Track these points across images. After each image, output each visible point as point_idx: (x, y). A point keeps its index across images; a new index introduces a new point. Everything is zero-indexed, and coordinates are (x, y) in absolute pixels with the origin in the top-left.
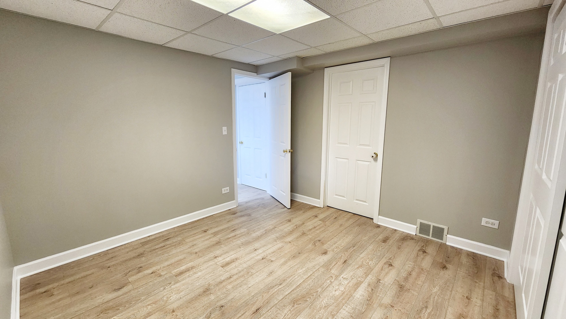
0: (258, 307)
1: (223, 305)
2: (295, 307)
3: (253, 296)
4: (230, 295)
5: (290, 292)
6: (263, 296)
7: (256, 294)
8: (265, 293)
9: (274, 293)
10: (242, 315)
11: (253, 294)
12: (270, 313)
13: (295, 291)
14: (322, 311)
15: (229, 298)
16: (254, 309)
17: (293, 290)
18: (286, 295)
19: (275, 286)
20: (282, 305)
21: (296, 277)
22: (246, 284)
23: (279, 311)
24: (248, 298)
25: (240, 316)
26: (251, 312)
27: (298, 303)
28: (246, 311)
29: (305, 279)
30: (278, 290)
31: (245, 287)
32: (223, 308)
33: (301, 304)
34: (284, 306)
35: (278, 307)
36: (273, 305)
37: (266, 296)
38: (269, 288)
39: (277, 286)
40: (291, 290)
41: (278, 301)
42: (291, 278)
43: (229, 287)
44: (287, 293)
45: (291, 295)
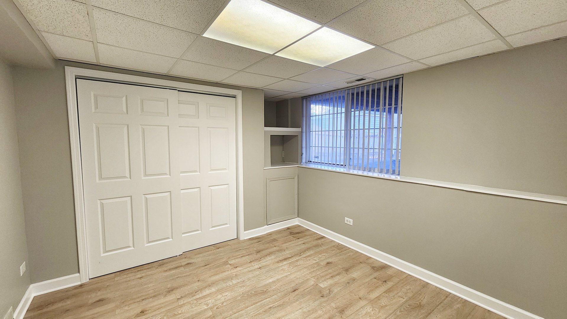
0: (294, 292)
1: (322, 298)
2: (266, 289)
3: (297, 300)
4: (317, 305)
5: (265, 299)
6: (289, 300)
7: (294, 302)
8: (286, 302)
9: (279, 301)
10: (306, 289)
11: (298, 302)
12: (285, 288)
13: (260, 300)
14: (247, 285)
15: (317, 303)
16: (296, 292)
17: (261, 301)
18: (269, 297)
19: (275, 307)
20: (275, 292)
21: (252, 313)
22: (304, 313)
23: (279, 288)
24: (302, 300)
25: (307, 289)
26: (299, 290)
27: (262, 291)
28: (303, 291)
29: (245, 310)
30: (274, 303)
31: (305, 310)
32: (321, 295)
33: (261, 291)
34: (274, 291)
35: (278, 291)
36: (282, 292)
37: (286, 299)
38: (281, 306)
39: (274, 306)
40: (263, 301)
41: (277, 295)
42: (258, 312)
43: (320, 312)
44: (268, 299)
45: (264, 298)
